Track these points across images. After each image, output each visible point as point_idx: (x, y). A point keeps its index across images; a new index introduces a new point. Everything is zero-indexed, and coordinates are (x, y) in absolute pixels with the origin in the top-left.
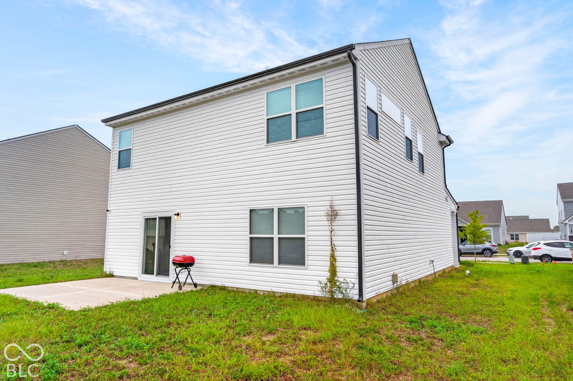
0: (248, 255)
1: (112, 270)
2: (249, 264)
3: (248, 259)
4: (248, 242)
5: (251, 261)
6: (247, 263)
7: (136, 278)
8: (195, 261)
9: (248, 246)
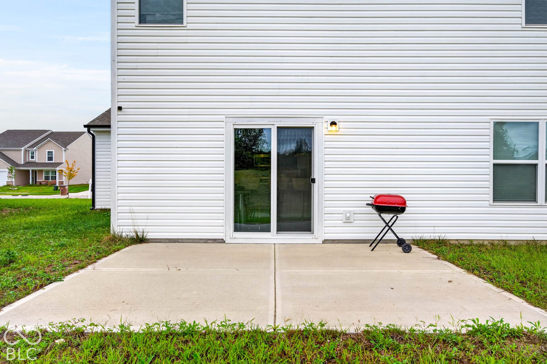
0: (490, 191)
1: (140, 229)
2: (492, 204)
3: (490, 197)
4: (490, 171)
5: (495, 199)
6: (488, 202)
7: (222, 241)
8: (407, 202)
9: (490, 177)
